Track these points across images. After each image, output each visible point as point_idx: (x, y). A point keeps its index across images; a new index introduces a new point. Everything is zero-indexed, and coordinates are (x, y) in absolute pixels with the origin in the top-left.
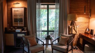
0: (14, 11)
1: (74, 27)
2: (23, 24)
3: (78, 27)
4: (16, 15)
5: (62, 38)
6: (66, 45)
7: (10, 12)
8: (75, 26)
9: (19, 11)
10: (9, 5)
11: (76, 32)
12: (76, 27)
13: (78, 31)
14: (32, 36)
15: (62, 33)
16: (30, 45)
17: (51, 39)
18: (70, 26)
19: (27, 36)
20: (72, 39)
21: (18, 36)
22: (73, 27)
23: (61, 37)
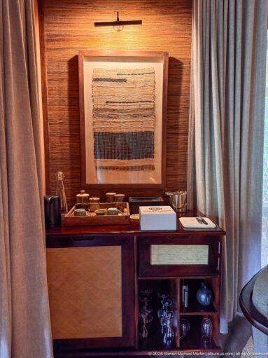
0: (96, 80)
2: (152, 168)
4: (110, 106)
7: (65, 84)
9: (129, 78)
10: (55, 39)
21: (155, 261)
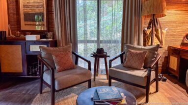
1: (157, 31)
3: (164, 31)
5: (131, 54)
6: (142, 68)
8: (159, 30)
11: (161, 42)
12: (161, 31)
13: (165, 40)
14: (63, 49)
15: (130, 43)
16: (57, 67)
17: (105, 57)
18: (146, 29)
19: (52, 49)
20: (156, 56)
21: (31, 50)
22: (155, 33)
23: (130, 51)
